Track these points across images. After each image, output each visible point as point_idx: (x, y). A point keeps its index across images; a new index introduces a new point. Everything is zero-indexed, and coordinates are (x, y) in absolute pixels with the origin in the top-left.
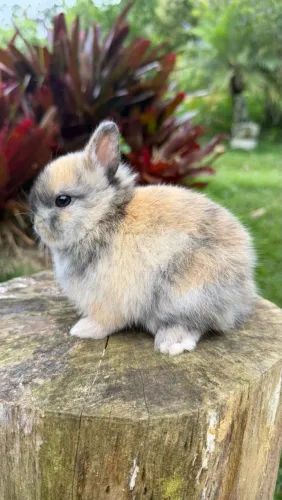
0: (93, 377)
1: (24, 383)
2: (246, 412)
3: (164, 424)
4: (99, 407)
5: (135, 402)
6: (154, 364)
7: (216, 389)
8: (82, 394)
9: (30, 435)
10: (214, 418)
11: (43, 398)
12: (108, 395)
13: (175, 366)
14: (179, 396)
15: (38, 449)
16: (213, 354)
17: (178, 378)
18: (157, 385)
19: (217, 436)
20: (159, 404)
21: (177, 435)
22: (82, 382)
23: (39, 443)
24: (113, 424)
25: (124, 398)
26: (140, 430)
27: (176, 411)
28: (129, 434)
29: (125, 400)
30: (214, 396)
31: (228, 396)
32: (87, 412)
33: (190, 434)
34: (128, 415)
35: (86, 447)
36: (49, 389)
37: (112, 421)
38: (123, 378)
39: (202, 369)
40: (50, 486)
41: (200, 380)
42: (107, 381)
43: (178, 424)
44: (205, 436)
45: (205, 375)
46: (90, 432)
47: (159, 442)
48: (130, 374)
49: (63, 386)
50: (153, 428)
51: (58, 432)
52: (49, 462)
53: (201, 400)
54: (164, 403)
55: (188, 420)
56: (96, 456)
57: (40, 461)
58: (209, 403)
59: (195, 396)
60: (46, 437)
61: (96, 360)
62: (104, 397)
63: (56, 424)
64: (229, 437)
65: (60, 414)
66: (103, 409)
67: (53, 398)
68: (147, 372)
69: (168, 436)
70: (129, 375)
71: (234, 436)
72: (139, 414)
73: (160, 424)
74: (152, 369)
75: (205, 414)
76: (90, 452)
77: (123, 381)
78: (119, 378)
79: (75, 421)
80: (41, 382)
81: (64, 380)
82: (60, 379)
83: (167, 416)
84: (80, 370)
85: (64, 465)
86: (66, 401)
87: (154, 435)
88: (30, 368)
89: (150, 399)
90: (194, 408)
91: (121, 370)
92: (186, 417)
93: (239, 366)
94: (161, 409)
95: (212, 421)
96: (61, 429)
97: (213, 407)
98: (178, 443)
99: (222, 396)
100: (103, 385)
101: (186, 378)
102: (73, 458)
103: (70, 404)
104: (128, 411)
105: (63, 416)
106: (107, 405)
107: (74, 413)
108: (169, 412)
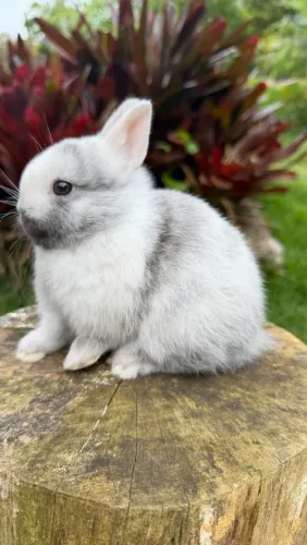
0: (82, 444)
1: (10, 440)
2: (256, 507)
3: (145, 516)
4: (78, 483)
5: (119, 482)
6: (157, 435)
7: (218, 479)
8: (64, 463)
9: (7, 500)
10: (211, 515)
11: (22, 462)
12: (93, 468)
13: (180, 440)
14: (171, 482)
15: (14, 516)
16: (230, 428)
17: (177, 457)
18: (152, 463)
19: (214, 533)
20: (146, 490)
21: (161, 528)
22: (69, 447)
23: (16, 510)
24: (89, 507)
25: (109, 477)
26: (119, 519)
27: (161, 503)
28: (106, 520)
29: (108, 479)
30: (212, 488)
31: (231, 489)
32: (63, 489)
33: (178, 529)
34: (106, 499)
35: (61, 525)
36: (33, 452)
37: (88, 503)
38: (116, 448)
39: (208, 448)
41: (203, 464)
42: (98, 448)
43: (162, 517)
44: (197, 534)
45: (211, 457)
46: (64, 510)
47: (140, 534)
48: (125, 444)
49: (48, 450)
50: (133, 519)
51: (34, 504)
52: (26, 532)
53: (195, 492)
54: (151, 489)
55: (175, 515)
56: (72, 536)
57: (18, 529)
58: (204, 497)
59: (190, 483)
60: (22, 505)
61: (93, 420)
62: (88, 471)
63: (31, 495)
64: (232, 534)
65: (34, 486)
66: (81, 486)
67: (33, 463)
68: (145, 443)
69: (150, 530)
70: (122, 446)
71: (239, 533)
72: (119, 501)
73: (141, 515)
74: (152, 440)
75: (198, 510)
76: (66, 532)
77: (114, 453)
78: (111, 448)
79: (50, 496)
80: (25, 439)
81: (51, 441)
82: (48, 439)
83: (150, 507)
84: (73, 430)
85: (40, 537)
86: (45, 469)
87: (135, 526)
88: (23, 420)
89: (137, 481)
90: (184, 502)
91: (116, 436)
92: (173, 512)
93: (255, 448)
94: (146, 497)
95: (207, 514)
96: (37, 501)
97: (208, 502)
98: (162, 538)
99: (222, 489)
100: (92, 454)
101: (187, 459)
102: (49, 533)
103: (48, 474)
104: (108, 494)
105: (37, 489)
106: (88, 482)
107: (49, 487)
108: (155, 502)
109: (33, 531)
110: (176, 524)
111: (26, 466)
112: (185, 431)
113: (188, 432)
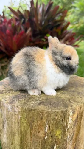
0: (36, 100)
1: (17, 100)
2: (82, 113)
3: (56, 113)
4: (37, 107)
5: (47, 106)
7: (73, 104)
8: (32, 103)
9: (17, 114)
10: (72, 113)
11: (21, 104)
12: (40, 104)
13: (61, 98)
14: (61, 105)
15: (19, 119)
16: (73, 95)
17: (61, 101)
18: (55, 102)
19: (72, 118)
20: (55, 107)
21: (60, 116)
22: (33, 100)
23: (20, 117)
24: (41, 112)
25: (44, 105)
26: (49, 114)
27: (60, 109)
28: (45, 115)
30: (72, 106)
31: (76, 106)
32: (33, 108)
33: (64, 117)
34: (45, 109)
35: (33, 119)
36: (23, 102)
37: (40, 111)
39: (69, 99)
40: (23, 130)
41: (68, 102)
42: (40, 100)
43: (60, 113)
44: (69, 119)
45: (70, 101)
46: (34, 114)
47: (54, 118)
49: (27, 101)
50: (52, 114)
51: (25, 114)
52: (22, 123)
53: (68, 107)
54: (56, 107)
55: (63, 112)
56: (36, 122)
57: (20, 122)
58: (70, 108)
59: (66, 106)
60: (22, 115)
63: (25, 111)
64: (77, 120)
65: (25, 108)
67: (24, 104)
68: (52, 99)
69: (57, 117)
70: (46, 99)
71: (78, 120)
72: (48, 109)
73: (55, 113)
74: (54, 98)
75: (69, 111)
76: (34, 121)
77: (45, 101)
78: (44, 100)
79: (30, 111)
80: (21, 100)
81: (27, 100)
82: (27, 99)
83: (57, 110)
84: (33, 97)
85: (27, 124)
86: (28, 105)
87: (53, 116)
88: (19, 96)
89: (52, 106)
90: (65, 109)
91: (44, 98)
92: (63, 111)
93: (81, 99)
94: (55, 108)
95: (71, 114)
96: (26, 113)
97: (71, 109)
98: (60, 119)
99: (74, 106)
100: (39, 101)
101: (64, 101)
102: (29, 122)
103: (29, 106)
104: (45, 108)
106: (39, 107)
107: (30, 108)
108: (58, 109)
109: (25, 122)
110: (63, 115)
111: (22, 105)
112: (61, 96)
113: (62, 96)
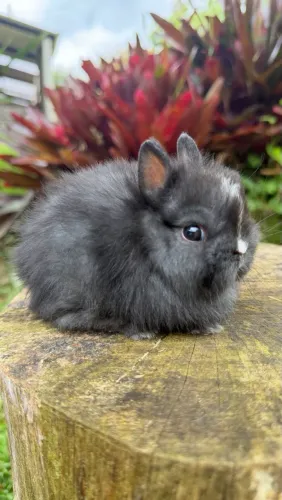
0: (121, 374)
1: (46, 361)
3: (174, 469)
4: (102, 414)
5: (150, 422)
6: (212, 374)
8: (95, 391)
9: (32, 425)
11: (52, 384)
12: (125, 400)
13: (240, 384)
14: (218, 431)
15: (40, 443)
17: (232, 404)
18: (197, 406)
20: (181, 436)
21: (196, 490)
22: (105, 376)
23: (41, 437)
24: (108, 445)
25: (141, 413)
26: (143, 468)
27: (197, 455)
28: (128, 466)
29: (139, 416)
30: (272, 449)
32: (83, 417)
33: (220, 496)
34: (128, 439)
35: (82, 463)
36: (66, 375)
38: (158, 383)
41: (265, 417)
42: (137, 381)
43: (196, 475)
46: (84, 444)
47: (168, 492)
48: (171, 381)
49: (83, 375)
50: (158, 469)
51: (55, 432)
52: (51, 464)
53: (247, 449)
54: (187, 437)
56: (93, 478)
57: (44, 459)
58: (259, 458)
60: (45, 433)
61: (142, 351)
62: (118, 403)
63: (52, 421)
65: (54, 410)
66: (104, 419)
67: (60, 388)
68: (194, 383)
69: (181, 489)
72: (143, 443)
73: (168, 467)
74: (204, 381)
76: (87, 474)
77: (156, 388)
78: (153, 382)
79: (69, 425)
80: (64, 363)
81: (89, 368)
82: (85, 365)
83: (181, 459)
84: (117, 359)
85: (63, 472)
86: (71, 394)
87: (161, 479)
89: (173, 424)
90: (229, 459)
91: (162, 372)
92: (212, 470)
94: (178, 444)
95: (264, 489)
96: (57, 429)
100: (130, 386)
101: (245, 408)
102: (71, 469)
103: (73, 400)
104: (133, 432)
105: (57, 414)
106: (113, 416)
107: (68, 414)
108: (188, 452)
109: (57, 464)
110: (217, 489)
111: (52, 388)
112: (247, 377)
113: (253, 378)
